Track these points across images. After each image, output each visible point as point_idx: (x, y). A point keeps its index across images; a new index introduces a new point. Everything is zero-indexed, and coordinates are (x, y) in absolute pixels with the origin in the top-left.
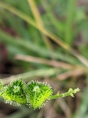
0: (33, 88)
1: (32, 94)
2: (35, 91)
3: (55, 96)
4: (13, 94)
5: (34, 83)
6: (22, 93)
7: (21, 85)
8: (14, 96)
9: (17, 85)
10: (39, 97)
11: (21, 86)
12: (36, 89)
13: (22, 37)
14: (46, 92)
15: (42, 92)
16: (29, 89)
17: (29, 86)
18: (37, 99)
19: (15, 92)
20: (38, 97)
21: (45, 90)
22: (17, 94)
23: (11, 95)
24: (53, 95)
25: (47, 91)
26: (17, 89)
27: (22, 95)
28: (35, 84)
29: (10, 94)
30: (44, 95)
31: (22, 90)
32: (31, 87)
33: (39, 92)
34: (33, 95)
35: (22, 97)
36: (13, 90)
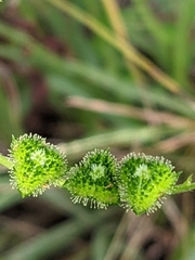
0: (134, 169)
1: (134, 182)
2: (140, 176)
3: (182, 186)
4: (91, 184)
5: (136, 158)
6: (110, 181)
7: (106, 164)
8: (93, 188)
9: (98, 164)
10: (149, 188)
11: (107, 166)
12: (141, 171)
13: (79, 57)
14: (163, 179)
15: (153, 178)
16: (125, 172)
17: (126, 165)
18: (142, 193)
19: (95, 178)
20: (145, 188)
21: (160, 175)
22: (98, 182)
23: (87, 184)
24: (178, 183)
25: (166, 175)
26: (98, 171)
27: (110, 185)
28: (139, 159)
29: (84, 182)
30: (157, 183)
31: (109, 174)
32: (130, 167)
33: (148, 177)
34: (134, 185)
35: (110, 189)
36: (91, 174)
